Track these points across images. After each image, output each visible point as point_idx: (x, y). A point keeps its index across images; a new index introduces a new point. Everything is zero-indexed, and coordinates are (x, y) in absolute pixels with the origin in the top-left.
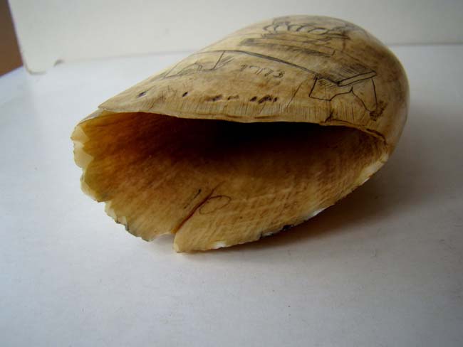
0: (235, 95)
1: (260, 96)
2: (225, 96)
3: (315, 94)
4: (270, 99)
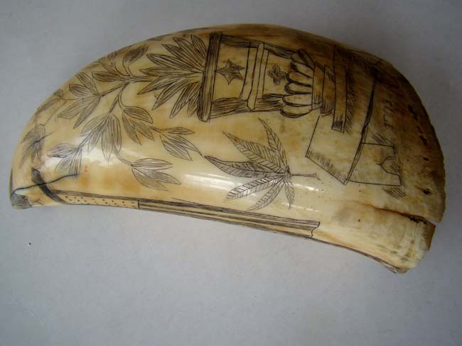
0: (417, 129)
1: (412, 114)
2: (419, 134)
3: (395, 85)
4: (412, 109)
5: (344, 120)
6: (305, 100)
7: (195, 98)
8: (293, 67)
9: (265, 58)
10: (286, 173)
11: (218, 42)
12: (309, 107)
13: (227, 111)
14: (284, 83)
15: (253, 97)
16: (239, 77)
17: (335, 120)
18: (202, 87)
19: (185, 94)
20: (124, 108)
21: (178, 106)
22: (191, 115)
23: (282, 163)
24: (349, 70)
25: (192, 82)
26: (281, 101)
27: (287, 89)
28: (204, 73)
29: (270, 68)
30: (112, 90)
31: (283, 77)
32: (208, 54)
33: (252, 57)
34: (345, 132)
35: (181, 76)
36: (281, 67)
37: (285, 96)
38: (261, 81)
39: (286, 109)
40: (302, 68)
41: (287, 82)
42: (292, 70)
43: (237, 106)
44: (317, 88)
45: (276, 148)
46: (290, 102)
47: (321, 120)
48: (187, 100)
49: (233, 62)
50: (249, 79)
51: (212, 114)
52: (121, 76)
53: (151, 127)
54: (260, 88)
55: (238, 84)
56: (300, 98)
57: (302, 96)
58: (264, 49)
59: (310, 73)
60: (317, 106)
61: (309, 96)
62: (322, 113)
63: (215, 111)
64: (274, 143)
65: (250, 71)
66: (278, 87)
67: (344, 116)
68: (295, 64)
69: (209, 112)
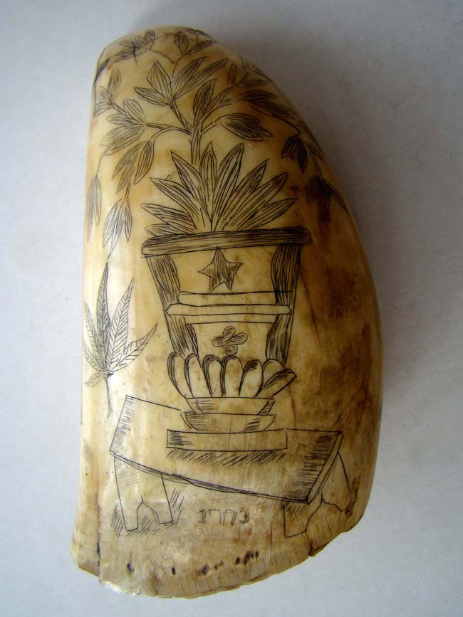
0: (218, 561)
1: (242, 556)
2: (211, 565)
3: (289, 531)
4: (252, 556)
5: (185, 447)
6: (199, 388)
7: (171, 230)
8: (251, 364)
9: (257, 318)
10: (107, 372)
11: (281, 241)
12: (189, 395)
13: (159, 278)
14: (219, 352)
15: (186, 310)
16: (213, 284)
17: (182, 434)
18: (187, 236)
19: (175, 214)
20: (152, 140)
21: (158, 210)
22: (149, 231)
23: (115, 364)
24: (283, 455)
25: (195, 219)
26: (187, 352)
27: (209, 358)
28: (213, 233)
29: (239, 329)
30: (179, 116)
31: (227, 350)
32: (249, 231)
33: (254, 298)
34: (170, 450)
35: (203, 202)
36: (245, 345)
37: (197, 356)
38: (213, 319)
39: (179, 361)
40: (254, 378)
41: (222, 356)
42: (244, 364)
43: (168, 291)
44: (224, 405)
45: (128, 354)
46: (190, 365)
47: (175, 414)
48: (166, 220)
49: (240, 272)
50: (212, 300)
51: (152, 259)
52: (201, 121)
53: (129, 184)
54: (201, 319)
55: (203, 284)
56: (199, 379)
57: (203, 382)
58: (278, 316)
59: (248, 391)
60: (194, 406)
61: (205, 392)
62: (186, 413)
63: (158, 261)
64: (133, 350)
65: (227, 299)
66: (209, 345)
67: (193, 447)
68: (259, 367)
69: (155, 253)
